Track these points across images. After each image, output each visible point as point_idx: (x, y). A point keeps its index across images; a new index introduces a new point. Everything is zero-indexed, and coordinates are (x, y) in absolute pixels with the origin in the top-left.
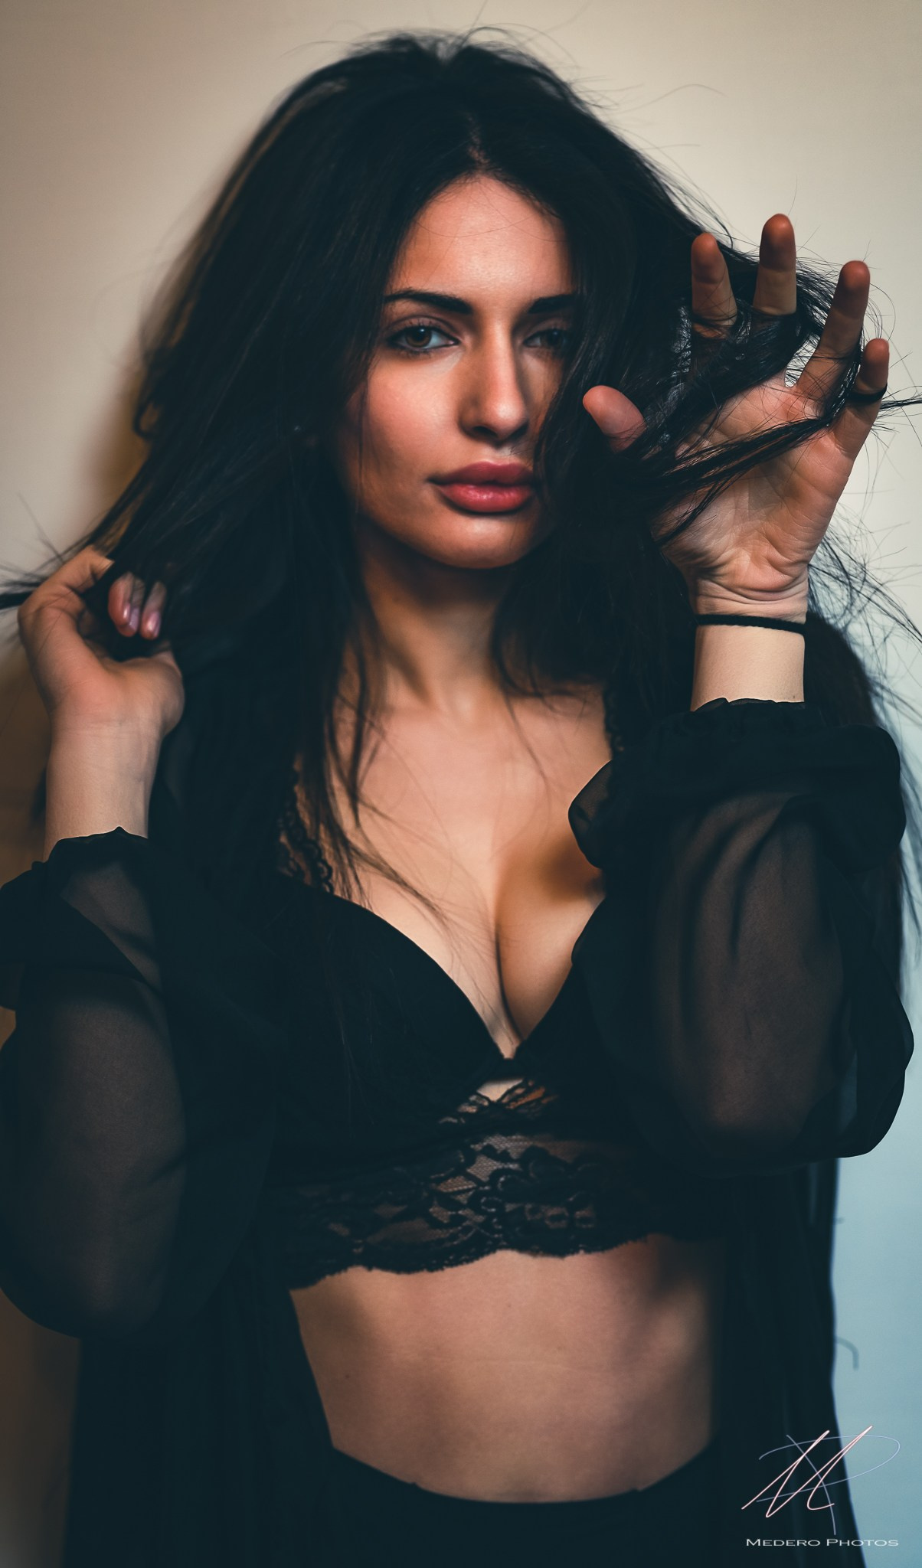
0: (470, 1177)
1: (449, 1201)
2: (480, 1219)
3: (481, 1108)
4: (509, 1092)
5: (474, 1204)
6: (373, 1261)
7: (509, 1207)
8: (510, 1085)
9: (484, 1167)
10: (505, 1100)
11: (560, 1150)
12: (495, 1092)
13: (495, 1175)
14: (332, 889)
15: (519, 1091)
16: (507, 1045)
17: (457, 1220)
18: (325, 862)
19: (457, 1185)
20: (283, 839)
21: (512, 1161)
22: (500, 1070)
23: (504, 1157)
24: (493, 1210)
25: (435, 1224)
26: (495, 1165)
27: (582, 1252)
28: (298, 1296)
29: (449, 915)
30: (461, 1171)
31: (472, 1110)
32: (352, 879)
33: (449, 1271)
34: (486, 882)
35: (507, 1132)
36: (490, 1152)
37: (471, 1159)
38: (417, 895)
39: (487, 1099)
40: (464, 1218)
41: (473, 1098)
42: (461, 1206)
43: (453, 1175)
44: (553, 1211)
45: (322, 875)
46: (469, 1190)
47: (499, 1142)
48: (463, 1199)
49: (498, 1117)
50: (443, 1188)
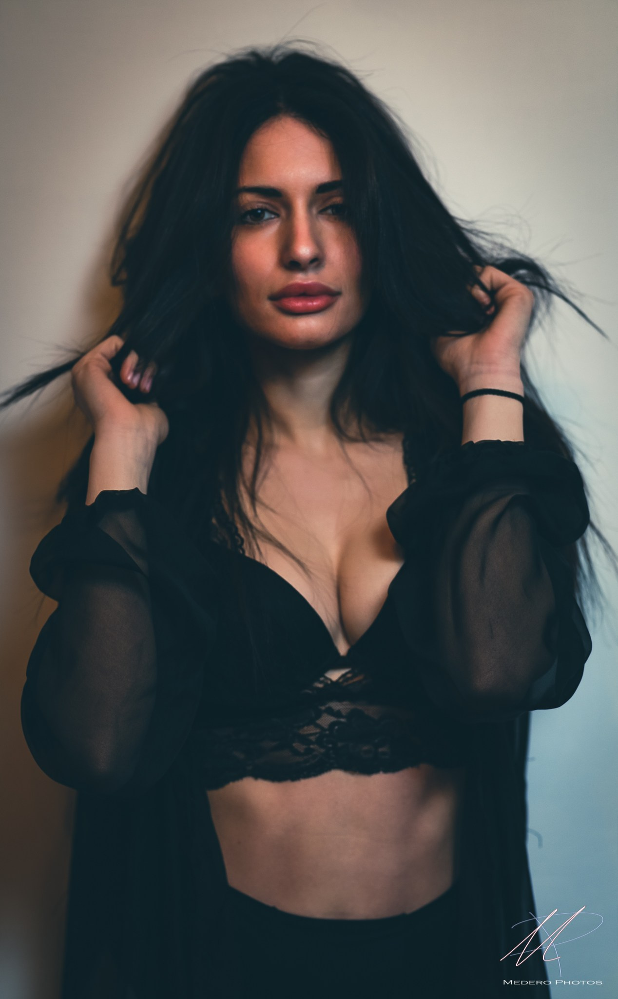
0: (318, 726)
1: (304, 739)
2: (322, 751)
3: (326, 685)
4: (343, 676)
5: (319, 742)
6: (259, 774)
7: (340, 744)
8: (343, 672)
9: (326, 720)
10: (341, 681)
11: (372, 711)
12: (335, 675)
13: (332, 725)
14: (244, 551)
15: (349, 675)
16: (343, 648)
17: (309, 751)
18: (239, 536)
19: (310, 730)
20: (214, 521)
21: (342, 717)
22: (338, 662)
23: (338, 714)
24: (330, 746)
25: (296, 753)
26: (332, 719)
27: (381, 773)
28: (213, 795)
29: (312, 570)
30: (312, 722)
31: (321, 686)
32: (255, 547)
33: (303, 782)
34: (333, 551)
35: (340, 699)
36: (330, 711)
37: (319, 715)
38: (293, 557)
39: (331, 680)
40: (313, 750)
41: (322, 679)
42: (311, 743)
43: (308, 724)
44: (365, 748)
45: (238, 544)
46: (316, 734)
47: (336, 706)
48: (313, 738)
49: (336, 691)
50: (301, 732)
